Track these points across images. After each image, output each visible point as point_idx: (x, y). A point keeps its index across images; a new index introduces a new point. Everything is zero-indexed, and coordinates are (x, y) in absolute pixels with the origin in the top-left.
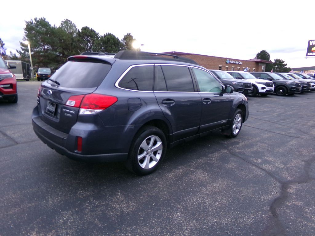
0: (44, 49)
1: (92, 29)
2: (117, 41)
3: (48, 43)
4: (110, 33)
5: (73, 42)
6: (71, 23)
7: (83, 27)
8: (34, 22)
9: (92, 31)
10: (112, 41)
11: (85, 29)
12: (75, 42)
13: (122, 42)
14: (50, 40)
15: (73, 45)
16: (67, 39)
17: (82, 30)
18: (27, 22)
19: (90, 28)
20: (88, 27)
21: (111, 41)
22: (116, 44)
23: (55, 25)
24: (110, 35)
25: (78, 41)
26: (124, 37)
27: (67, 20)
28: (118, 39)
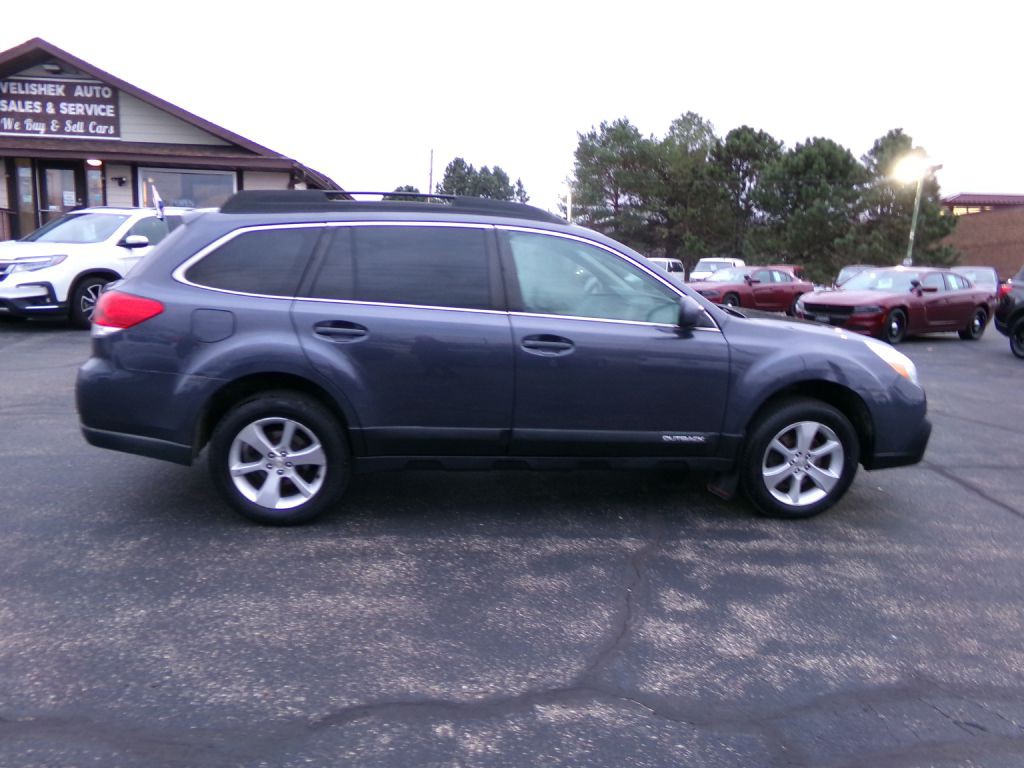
0: (616, 205)
1: (761, 131)
2: (841, 163)
3: (628, 189)
4: (819, 137)
5: (696, 178)
6: (700, 122)
7: (732, 129)
8: (599, 133)
9: (762, 137)
10: (824, 164)
11: (741, 135)
12: (701, 177)
13: (863, 163)
14: (631, 180)
15: (694, 188)
16: (681, 172)
17: (728, 138)
18: (582, 137)
19: (757, 131)
20: (750, 126)
21: (819, 164)
22: (837, 174)
23: (652, 135)
24: (819, 143)
25: (712, 173)
26: (871, 146)
27: (689, 113)
28: (848, 155)
